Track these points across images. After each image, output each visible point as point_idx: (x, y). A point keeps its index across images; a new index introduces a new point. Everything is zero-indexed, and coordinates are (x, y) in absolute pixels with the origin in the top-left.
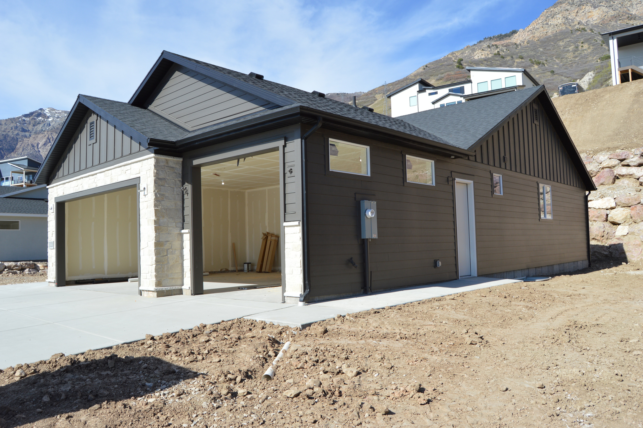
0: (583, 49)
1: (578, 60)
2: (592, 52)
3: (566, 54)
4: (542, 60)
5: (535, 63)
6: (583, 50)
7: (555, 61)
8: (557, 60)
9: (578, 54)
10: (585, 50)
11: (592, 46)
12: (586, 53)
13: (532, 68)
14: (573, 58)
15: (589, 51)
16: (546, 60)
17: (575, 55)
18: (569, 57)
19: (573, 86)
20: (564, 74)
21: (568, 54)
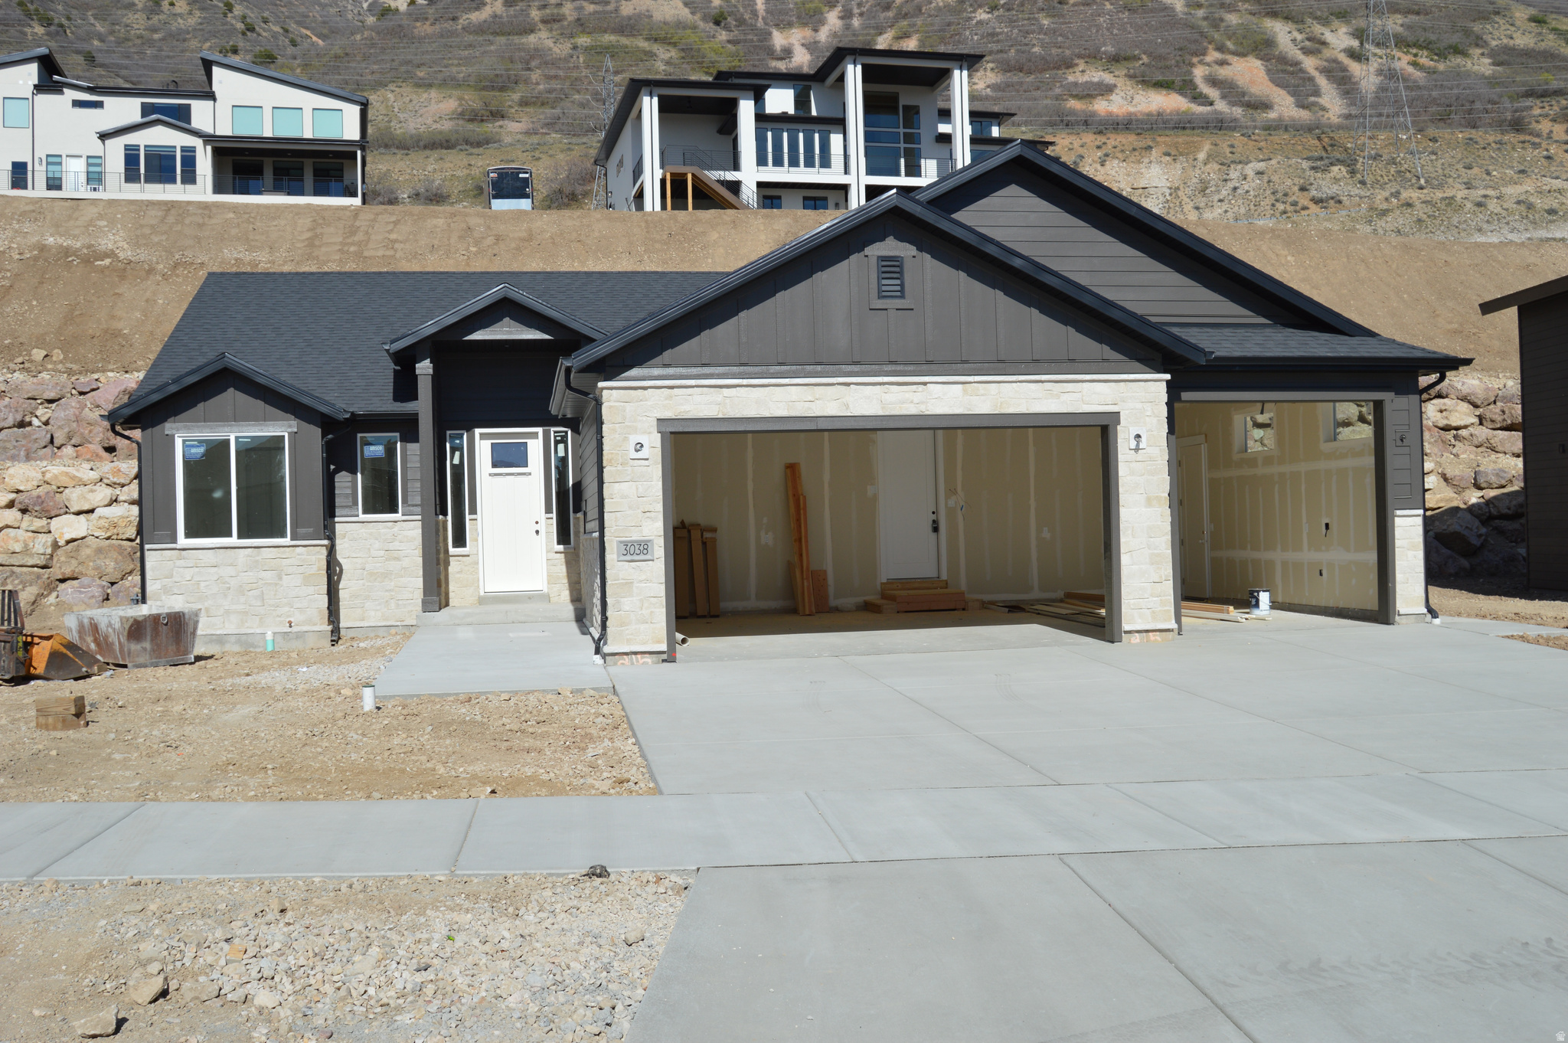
0: (174, 12)
1: (160, 40)
2: (200, 27)
3: (125, 12)
4: (54, 11)
5: (35, 17)
6: (175, 15)
7: (92, 24)
8: (98, 25)
9: (159, 20)
10: (180, 15)
11: (199, 9)
12: (183, 27)
13: (28, 30)
14: (144, 30)
15: (192, 21)
16: (69, 19)
17: (150, 22)
18: (135, 26)
19: (521, 175)
20: (124, 72)
21: (130, 15)
